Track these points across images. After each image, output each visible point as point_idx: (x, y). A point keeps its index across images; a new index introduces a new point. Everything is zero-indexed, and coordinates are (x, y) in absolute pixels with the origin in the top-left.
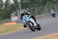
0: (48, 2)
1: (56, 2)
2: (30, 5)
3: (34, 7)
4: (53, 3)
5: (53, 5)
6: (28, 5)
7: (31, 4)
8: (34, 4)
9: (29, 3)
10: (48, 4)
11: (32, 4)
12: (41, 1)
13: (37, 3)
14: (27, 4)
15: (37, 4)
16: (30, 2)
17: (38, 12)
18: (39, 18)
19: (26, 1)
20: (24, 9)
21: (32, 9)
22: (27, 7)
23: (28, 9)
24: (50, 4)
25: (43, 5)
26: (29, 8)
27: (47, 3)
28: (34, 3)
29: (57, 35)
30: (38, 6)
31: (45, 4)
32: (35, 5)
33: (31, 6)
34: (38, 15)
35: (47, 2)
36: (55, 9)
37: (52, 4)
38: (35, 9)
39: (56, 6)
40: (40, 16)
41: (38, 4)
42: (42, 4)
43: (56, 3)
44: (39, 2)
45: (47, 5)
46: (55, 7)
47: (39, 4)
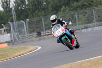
0: (64, 7)
1: (78, 7)
2: (31, 13)
3: (38, 16)
4: (72, 8)
5: (72, 13)
6: (28, 14)
7: (34, 11)
8: (38, 12)
9: (29, 10)
10: (64, 10)
11: (36, 12)
13: (44, 9)
14: (26, 12)
15: (43, 12)
16: (31, 7)
17: (46, 25)
18: (48, 35)
19: (24, 6)
20: (21, 21)
21: (35, 19)
22: (27, 17)
23: (28, 20)
24: (67, 11)
25: (55, 12)
26: (31, 18)
27: (62, 9)
28: (39, 10)
29: (79, 64)
30: (45, 15)
31: (59, 12)
32: (40, 14)
33: (34, 14)
34: (46, 30)
35: (61, 7)
36: (76, 19)
37: (70, 10)
38: (41, 20)
39: (78, 15)
40: (49, 31)
41: (45, 12)
42: (52, 11)
43: (78, 9)
44: (47, 8)
45: (61, 13)
46: (76, 16)
47: (48, 11)
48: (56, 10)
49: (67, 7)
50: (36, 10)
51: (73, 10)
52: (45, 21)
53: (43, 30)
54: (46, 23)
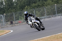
0: (27, 6)
1: (35, 7)
3: (11, 12)
4: (32, 7)
5: (32, 10)
7: (8, 9)
8: (11, 9)
10: (27, 8)
11: (10, 9)
12: (19, 6)
13: (15, 8)
14: (4, 9)
15: (14, 9)
16: (7, 7)
17: (16, 18)
18: (17, 23)
19: (2, 6)
20: (1, 15)
21: (9, 14)
22: (4, 12)
23: (5, 14)
24: (29, 9)
25: (21, 9)
26: (7, 13)
27: (26, 8)
28: (12, 8)
31: (24, 9)
32: (12, 11)
33: (9, 11)
34: (16, 20)
37: (30, 8)
38: (13, 14)
39: (35, 11)
40: (18, 21)
41: (15, 9)
42: (20, 9)
43: (35, 8)
44: (17, 7)
47: (17, 9)
48: (22, 8)
49: (29, 7)
50: (10, 8)
51: (32, 8)
52: (15, 15)
53: (14, 21)
54: (16, 16)
